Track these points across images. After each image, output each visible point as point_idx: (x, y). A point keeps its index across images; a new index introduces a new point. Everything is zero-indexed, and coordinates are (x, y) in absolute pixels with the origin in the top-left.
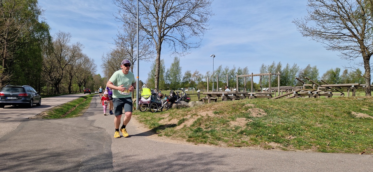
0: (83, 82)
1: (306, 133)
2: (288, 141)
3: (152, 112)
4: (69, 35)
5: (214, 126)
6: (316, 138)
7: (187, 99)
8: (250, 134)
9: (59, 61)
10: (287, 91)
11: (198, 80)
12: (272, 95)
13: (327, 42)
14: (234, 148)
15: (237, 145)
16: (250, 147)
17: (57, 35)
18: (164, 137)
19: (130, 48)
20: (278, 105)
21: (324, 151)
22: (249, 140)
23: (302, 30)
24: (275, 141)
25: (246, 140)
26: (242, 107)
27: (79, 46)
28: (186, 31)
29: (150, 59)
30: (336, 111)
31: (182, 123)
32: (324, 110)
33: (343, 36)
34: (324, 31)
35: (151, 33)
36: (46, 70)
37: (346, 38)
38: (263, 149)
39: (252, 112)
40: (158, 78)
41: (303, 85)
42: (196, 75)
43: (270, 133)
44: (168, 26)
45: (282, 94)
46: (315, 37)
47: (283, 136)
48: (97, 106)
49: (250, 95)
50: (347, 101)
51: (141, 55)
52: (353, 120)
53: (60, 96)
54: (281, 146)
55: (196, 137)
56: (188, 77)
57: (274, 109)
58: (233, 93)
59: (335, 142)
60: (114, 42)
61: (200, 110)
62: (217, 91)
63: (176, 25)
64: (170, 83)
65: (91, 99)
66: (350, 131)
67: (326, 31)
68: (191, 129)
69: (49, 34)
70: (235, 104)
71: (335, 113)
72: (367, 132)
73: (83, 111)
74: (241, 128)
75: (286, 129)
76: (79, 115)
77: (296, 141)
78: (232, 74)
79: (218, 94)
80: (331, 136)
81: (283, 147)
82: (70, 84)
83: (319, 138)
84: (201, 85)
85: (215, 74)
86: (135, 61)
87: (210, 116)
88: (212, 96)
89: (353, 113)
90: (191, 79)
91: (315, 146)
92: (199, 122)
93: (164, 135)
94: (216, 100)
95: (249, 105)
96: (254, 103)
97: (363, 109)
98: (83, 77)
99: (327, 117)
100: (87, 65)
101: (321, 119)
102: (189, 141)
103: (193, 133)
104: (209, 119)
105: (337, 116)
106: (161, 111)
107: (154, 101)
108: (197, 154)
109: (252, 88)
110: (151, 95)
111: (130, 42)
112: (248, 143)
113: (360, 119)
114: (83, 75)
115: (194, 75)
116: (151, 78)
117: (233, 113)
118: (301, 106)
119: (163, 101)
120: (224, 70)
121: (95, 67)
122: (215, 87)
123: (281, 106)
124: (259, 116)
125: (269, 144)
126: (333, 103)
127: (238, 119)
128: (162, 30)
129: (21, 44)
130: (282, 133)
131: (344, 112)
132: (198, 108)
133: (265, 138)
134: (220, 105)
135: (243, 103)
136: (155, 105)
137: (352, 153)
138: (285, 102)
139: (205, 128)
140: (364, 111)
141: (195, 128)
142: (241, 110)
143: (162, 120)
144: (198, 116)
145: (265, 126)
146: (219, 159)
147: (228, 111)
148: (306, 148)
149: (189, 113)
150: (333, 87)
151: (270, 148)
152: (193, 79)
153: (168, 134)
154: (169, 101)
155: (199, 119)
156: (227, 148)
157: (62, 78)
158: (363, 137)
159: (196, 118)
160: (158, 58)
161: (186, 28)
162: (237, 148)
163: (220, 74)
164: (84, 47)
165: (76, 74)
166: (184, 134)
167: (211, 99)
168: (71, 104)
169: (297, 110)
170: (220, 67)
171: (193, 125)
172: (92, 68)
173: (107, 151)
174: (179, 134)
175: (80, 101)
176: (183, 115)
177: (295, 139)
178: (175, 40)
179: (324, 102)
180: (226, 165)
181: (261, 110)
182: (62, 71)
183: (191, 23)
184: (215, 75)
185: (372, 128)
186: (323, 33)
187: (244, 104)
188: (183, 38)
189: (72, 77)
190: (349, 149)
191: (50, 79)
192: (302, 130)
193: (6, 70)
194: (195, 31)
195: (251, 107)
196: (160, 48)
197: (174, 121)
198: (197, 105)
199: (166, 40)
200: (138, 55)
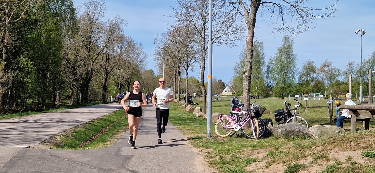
4: (104, 5)
9: (88, 49)
17: (84, 6)
27: (119, 23)
36: (69, 64)
42: (326, 69)
53: (89, 107)
56: (309, 73)
64: (274, 85)
69: (71, 5)
82: (106, 86)
90: (315, 76)
100: (132, 55)
121: (144, 57)
152: (319, 76)
157: (92, 77)
164: (127, 24)
172: (139, 59)
182: (92, 64)
189: (107, 74)
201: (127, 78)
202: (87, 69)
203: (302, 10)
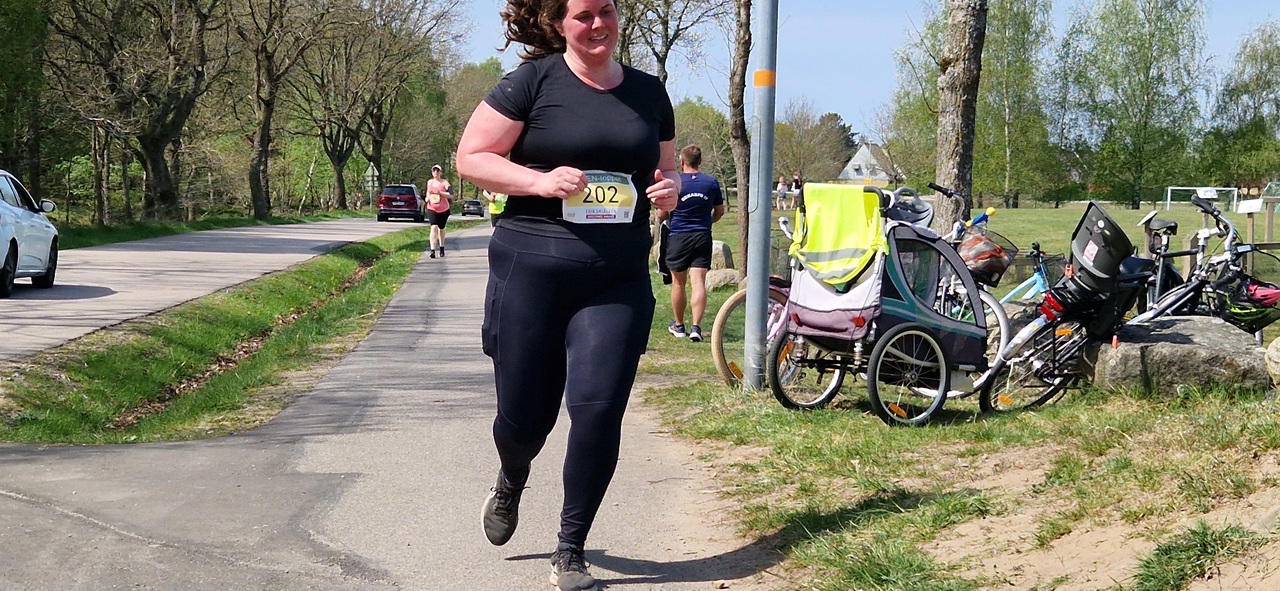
0: (362, 122)
82: (266, 139)
98: (363, 81)
114: (368, 63)
157: (198, 92)
182: (200, 33)
201: (373, 101)
202: (173, 52)
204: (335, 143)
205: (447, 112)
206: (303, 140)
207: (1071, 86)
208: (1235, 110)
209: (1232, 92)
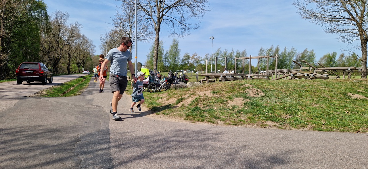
0: (82, 62)
1: (303, 113)
2: (285, 120)
3: (150, 92)
4: (67, 15)
5: (212, 105)
6: (312, 117)
7: (185, 80)
8: (247, 113)
9: (57, 41)
10: (284, 73)
11: (197, 62)
12: (269, 77)
13: (326, 25)
14: (231, 127)
15: (234, 124)
16: (247, 126)
17: (54, 15)
18: (162, 115)
19: (129, 28)
20: (275, 86)
21: (320, 130)
22: (246, 119)
23: (302, 12)
24: (271, 120)
25: (243, 119)
26: (240, 87)
27: (77, 26)
28: (185, 12)
29: (149, 40)
30: (332, 92)
31: (180, 102)
32: (320, 91)
33: (342, 18)
34: (323, 14)
35: (150, 13)
36: (45, 50)
37: (345, 21)
38: (260, 128)
39: (249, 92)
40: (157, 59)
41: (300, 68)
42: (195, 57)
43: (267, 113)
44: (167, 6)
45: (279, 76)
46: (314, 19)
47: (279, 115)
48: (96, 86)
49: (248, 77)
50: (343, 83)
51: (140, 36)
52: (348, 101)
54: (278, 125)
55: (194, 115)
56: (187, 59)
57: (272, 89)
58: (231, 75)
59: (331, 121)
60: (112, 22)
61: (198, 90)
62: (216, 72)
63: (174, 6)
65: (90, 80)
66: (346, 111)
67: (326, 14)
68: (189, 108)
69: (46, 13)
70: (233, 85)
71: (331, 94)
72: (362, 112)
73: (81, 90)
74: (238, 107)
75: (283, 108)
76: (77, 94)
77: (292, 120)
78: (231, 57)
79: (217, 76)
80: (326, 116)
81: (280, 126)
82: (69, 64)
83: (315, 118)
84: (200, 68)
85: (214, 56)
86: (134, 42)
87: (208, 96)
88: (210, 78)
89: (349, 94)
90: (189, 61)
91: (311, 125)
92: (197, 101)
93: (162, 114)
94: (214, 81)
95: (247, 85)
96: (251, 84)
97: (359, 91)
98: (81, 57)
99: (323, 97)
100: (86, 46)
101: (318, 100)
102: (186, 119)
103: (191, 112)
104: (207, 98)
105: (333, 97)
106: (159, 91)
107: (153, 81)
108: (194, 131)
109: (250, 70)
110: (149, 75)
111: (129, 22)
112: (245, 122)
113: (356, 100)
114: (82, 55)
115: (193, 58)
116: (149, 60)
117: (230, 93)
118: (298, 87)
119: (162, 82)
120: (223, 53)
121: (94, 48)
122: (214, 70)
123: (279, 86)
124: (256, 96)
125: (265, 123)
126: (330, 85)
127: (235, 99)
128: (161, 10)
129: (18, 23)
130: (278, 112)
131: (340, 93)
132: (197, 88)
133: (262, 117)
134: (219, 85)
135: (241, 83)
136: (154, 85)
137: (347, 132)
138: (282, 83)
139: (203, 107)
140: (359, 92)
141: (193, 107)
142: (238, 90)
143: (161, 99)
144: (196, 95)
145: (262, 105)
146: (216, 136)
147: (226, 90)
148: (302, 127)
149: (187, 92)
150: (329, 70)
151: (266, 126)
152: (192, 61)
153: (166, 113)
154: (168, 82)
155: (197, 98)
156: (224, 127)
157: (60, 58)
158: (358, 117)
159: (194, 98)
160: (156, 38)
161: (185, 9)
162: (234, 126)
163: (219, 57)
165: (75, 54)
166: (182, 112)
167: (209, 81)
168: (70, 84)
169: (294, 91)
170: (219, 50)
171: (191, 105)
172: (90, 49)
173: (104, 128)
174: (177, 112)
175: (79, 81)
176: (181, 95)
177: (291, 118)
178: (174, 20)
179: (321, 83)
180: (222, 141)
181: (259, 90)
182: (61, 51)
183: (191, 3)
184: (213, 58)
185: (367, 109)
186: (323, 16)
187: (242, 85)
188: (182, 19)
189: (70, 57)
190: (344, 127)
191: (48, 59)
192: (298, 110)
193: (4, 49)
194: (194, 12)
195: (249, 88)
196: (159, 28)
197: (172, 101)
198: (195, 85)
199: (165, 20)
200: (137, 35)
201: (83, 60)
202: (57, 53)
203: (184, 25)
204: (78, 65)
205: (92, 61)
206: (74, 64)
207: (166, 59)
208: (183, 62)
209: (183, 60)
